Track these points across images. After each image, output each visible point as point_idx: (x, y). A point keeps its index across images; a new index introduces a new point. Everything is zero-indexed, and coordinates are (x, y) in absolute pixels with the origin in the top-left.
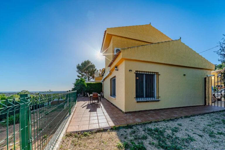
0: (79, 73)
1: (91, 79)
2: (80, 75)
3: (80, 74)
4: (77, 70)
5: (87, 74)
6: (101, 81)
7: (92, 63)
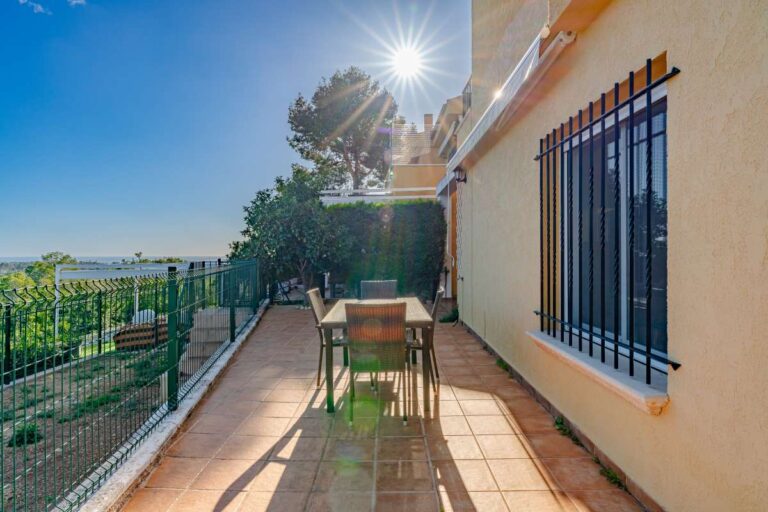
0: (302, 151)
1: (371, 184)
2: (310, 166)
3: (308, 156)
4: (292, 134)
5: (346, 158)
6: (440, 188)
7: (377, 83)
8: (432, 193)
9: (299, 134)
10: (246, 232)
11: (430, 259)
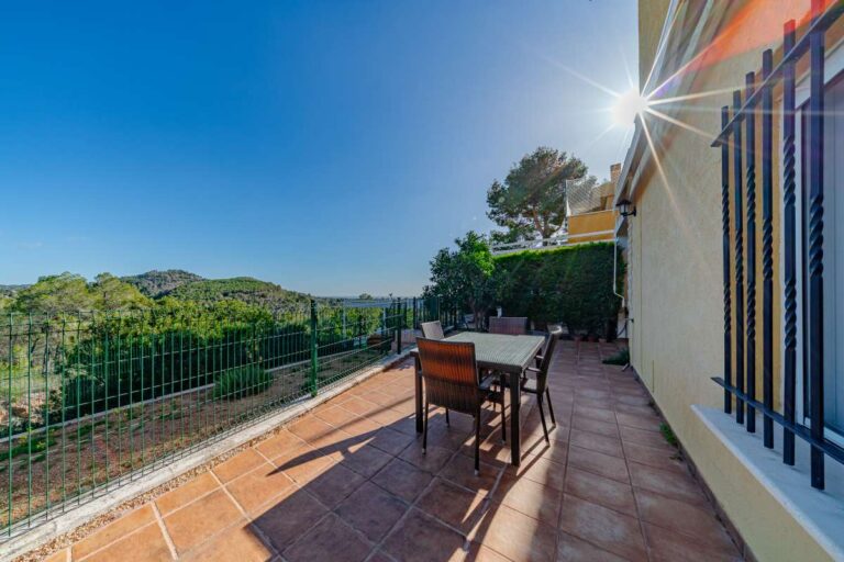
0: (498, 220)
2: (505, 230)
3: (503, 223)
4: (490, 210)
5: (536, 221)
6: (614, 231)
7: (564, 154)
8: (609, 235)
9: (495, 209)
10: (432, 279)
11: (603, 299)
